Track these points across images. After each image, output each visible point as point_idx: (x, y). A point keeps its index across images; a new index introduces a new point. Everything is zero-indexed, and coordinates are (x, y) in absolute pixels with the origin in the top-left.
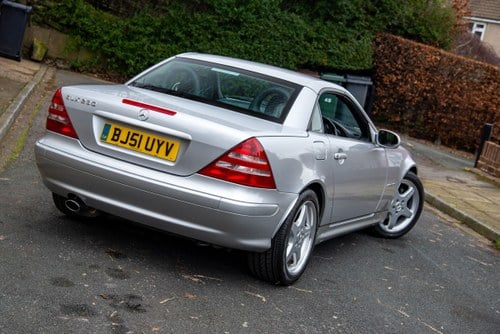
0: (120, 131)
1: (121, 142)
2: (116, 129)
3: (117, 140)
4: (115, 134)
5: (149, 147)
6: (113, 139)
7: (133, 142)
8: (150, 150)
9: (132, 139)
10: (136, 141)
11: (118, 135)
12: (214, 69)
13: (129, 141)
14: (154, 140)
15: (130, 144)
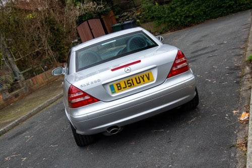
0: (120, 84)
1: (124, 88)
2: (117, 85)
3: (121, 89)
4: (118, 87)
5: (138, 82)
6: (119, 90)
7: (130, 85)
8: (140, 82)
9: (128, 84)
10: (130, 83)
11: (120, 86)
12: (102, 45)
13: (127, 85)
14: (139, 78)
15: (129, 86)
